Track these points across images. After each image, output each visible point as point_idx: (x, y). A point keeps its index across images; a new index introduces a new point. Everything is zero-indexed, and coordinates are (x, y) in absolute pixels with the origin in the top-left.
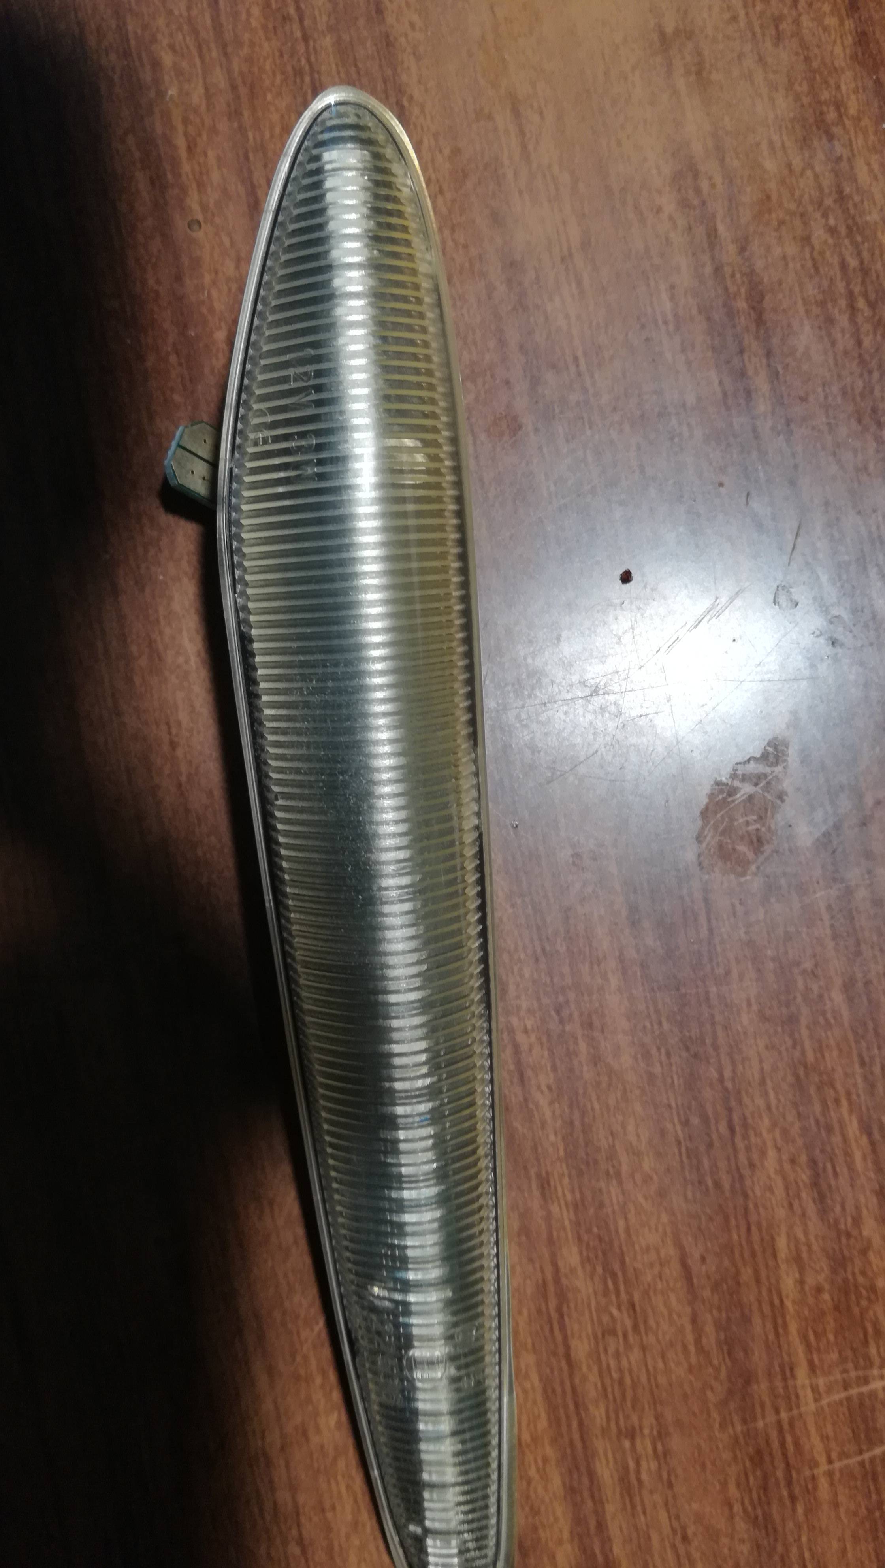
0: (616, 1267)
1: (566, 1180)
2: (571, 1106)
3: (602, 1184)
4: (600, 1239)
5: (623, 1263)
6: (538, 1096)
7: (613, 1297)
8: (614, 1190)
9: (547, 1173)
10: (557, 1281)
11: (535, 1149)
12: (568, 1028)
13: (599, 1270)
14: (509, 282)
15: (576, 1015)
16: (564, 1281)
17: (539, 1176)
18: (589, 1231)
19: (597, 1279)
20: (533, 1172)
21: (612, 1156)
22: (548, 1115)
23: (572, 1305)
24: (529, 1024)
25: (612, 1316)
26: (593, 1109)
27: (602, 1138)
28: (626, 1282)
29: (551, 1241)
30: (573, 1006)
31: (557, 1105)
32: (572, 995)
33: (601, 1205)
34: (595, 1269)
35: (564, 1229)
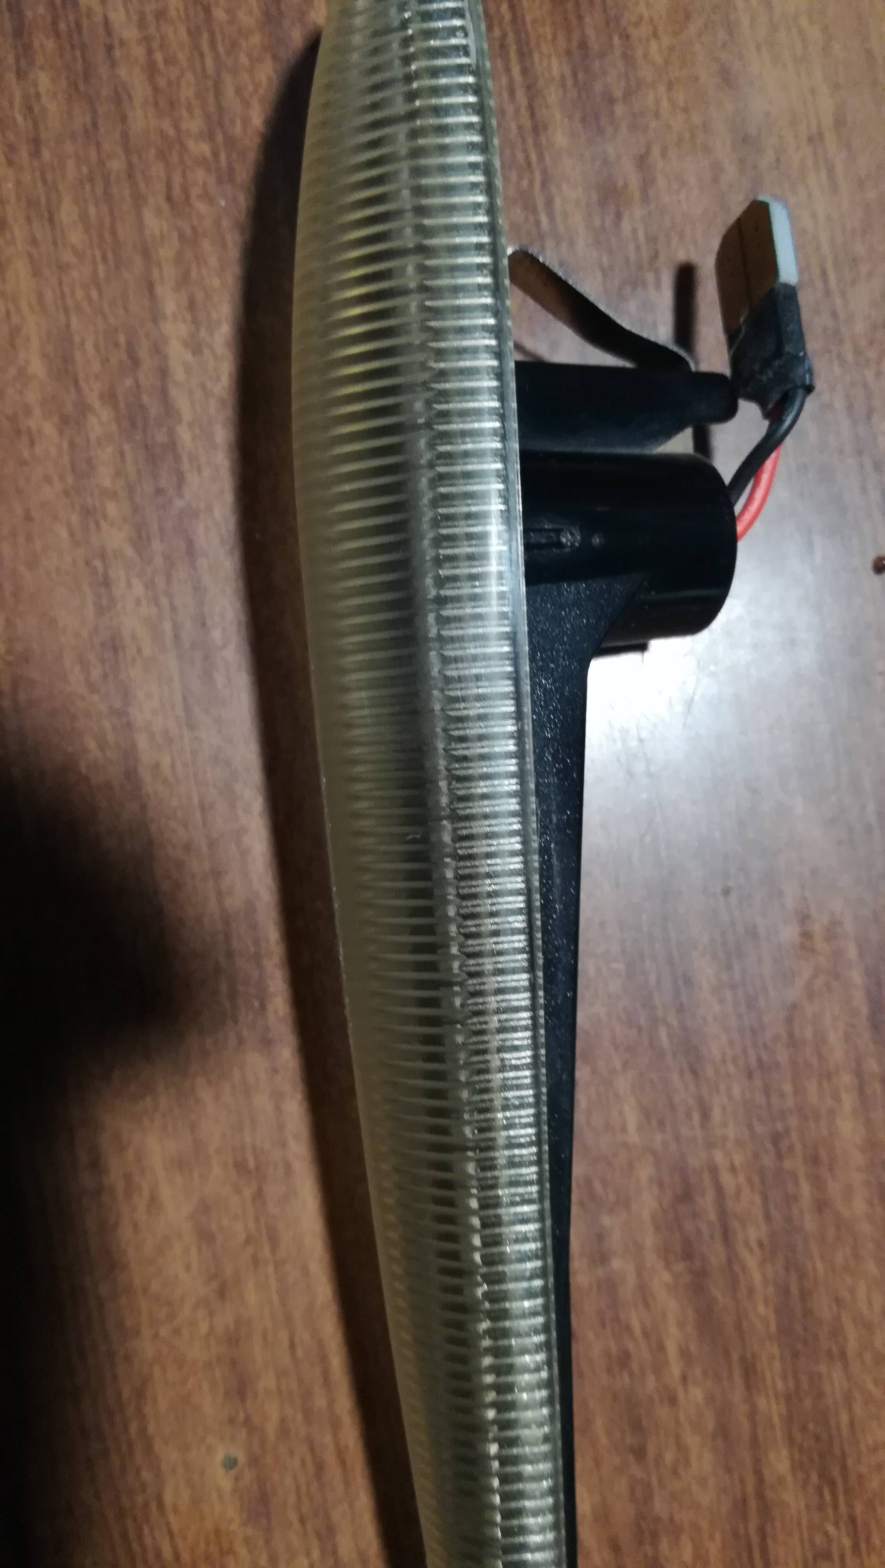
0: (836, 1473)
1: (777, 1365)
2: (787, 1269)
3: (823, 1369)
4: (817, 1439)
5: (844, 1468)
6: (745, 1254)
7: (830, 1511)
8: (837, 1374)
9: (753, 1354)
10: (760, 1495)
11: (738, 1326)
12: (787, 1164)
13: (814, 1477)
14: (742, 163)
15: (798, 1147)
16: (770, 1494)
17: (742, 1358)
18: (804, 1429)
19: (811, 1489)
20: (735, 1356)
21: (837, 1331)
22: (757, 1279)
23: (778, 1524)
24: (738, 1159)
25: (826, 1534)
26: (815, 1270)
27: (823, 1307)
28: (847, 1492)
29: (754, 1443)
30: (794, 1135)
31: (769, 1265)
32: (793, 1121)
33: (820, 1395)
34: (808, 1476)
35: (773, 1427)
